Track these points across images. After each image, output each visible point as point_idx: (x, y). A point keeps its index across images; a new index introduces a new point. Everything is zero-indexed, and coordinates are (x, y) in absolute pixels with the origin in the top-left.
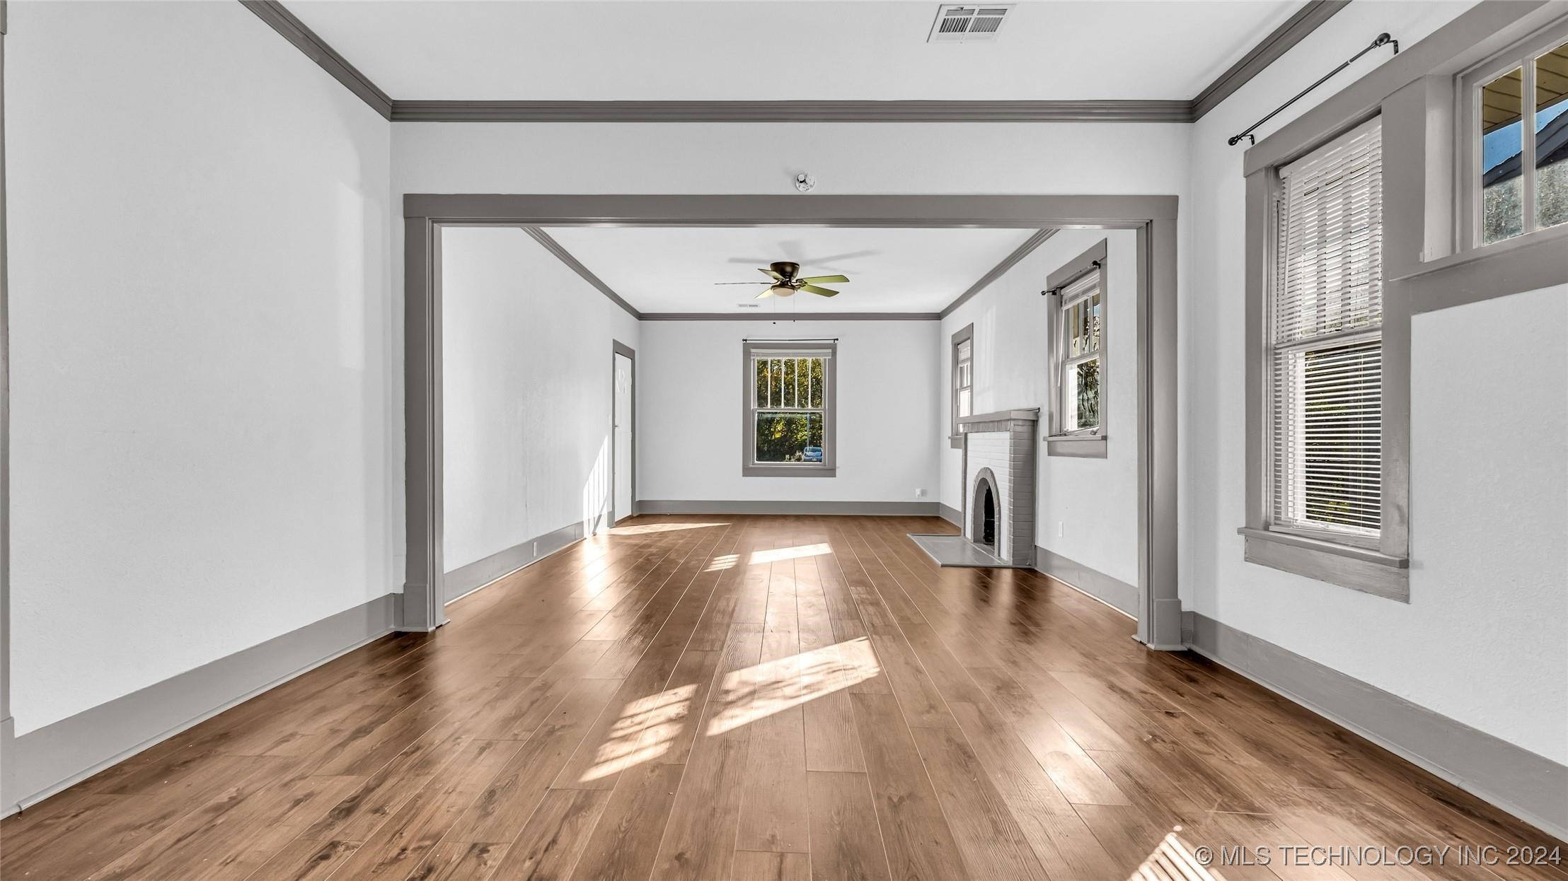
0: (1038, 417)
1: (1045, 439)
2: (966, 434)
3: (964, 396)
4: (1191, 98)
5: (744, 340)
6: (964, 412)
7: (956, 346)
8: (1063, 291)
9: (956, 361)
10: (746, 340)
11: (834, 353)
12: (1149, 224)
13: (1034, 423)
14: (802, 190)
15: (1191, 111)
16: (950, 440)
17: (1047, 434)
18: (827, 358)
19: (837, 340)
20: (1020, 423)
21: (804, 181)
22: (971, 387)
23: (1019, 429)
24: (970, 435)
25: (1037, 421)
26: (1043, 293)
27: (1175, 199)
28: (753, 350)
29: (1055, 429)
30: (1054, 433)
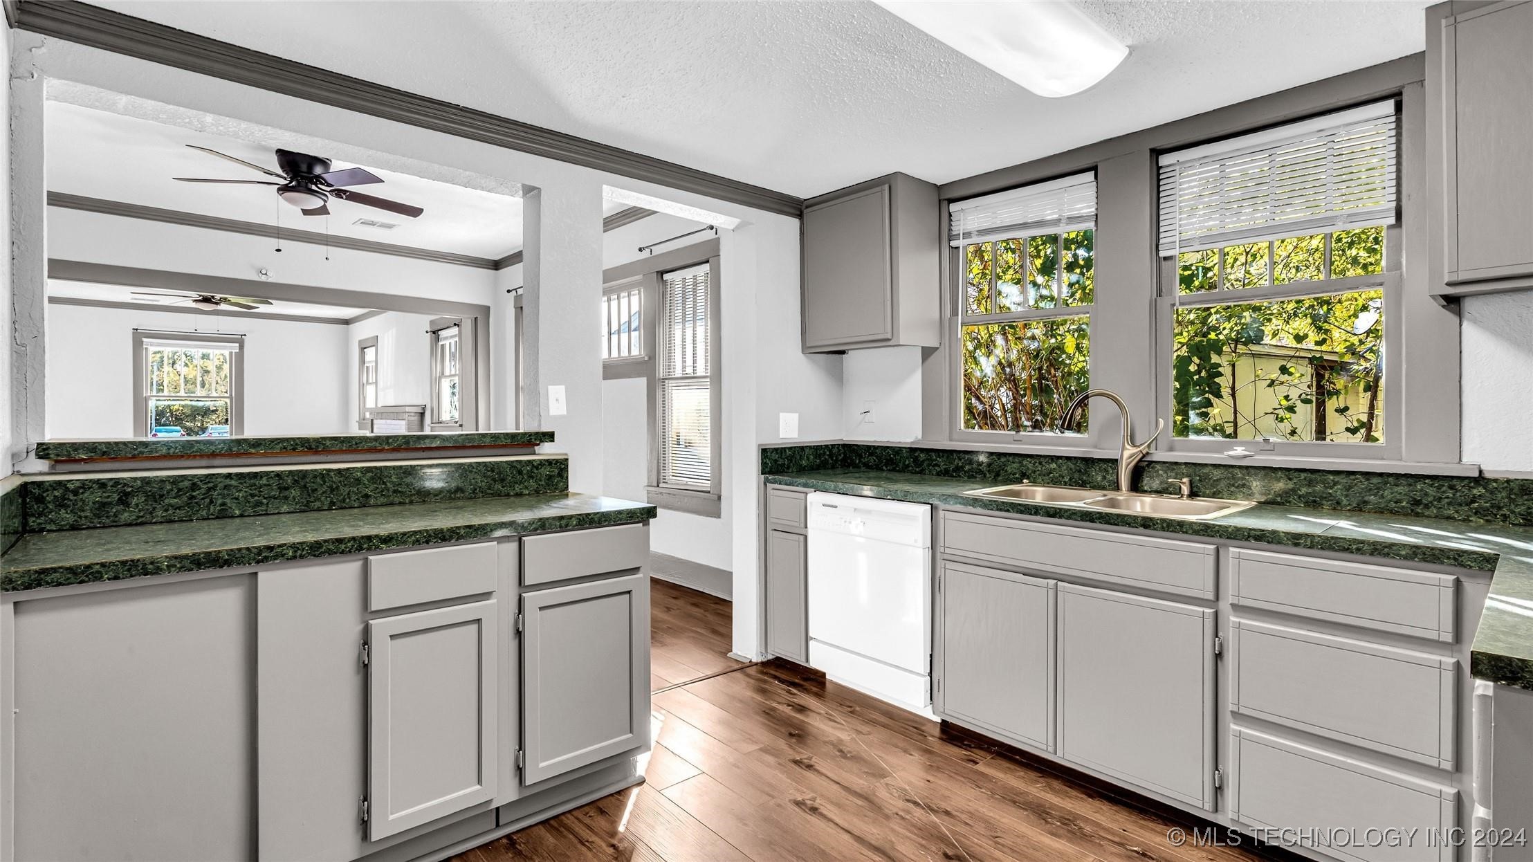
0: (424, 411)
1: (429, 425)
2: (372, 420)
3: (370, 391)
4: (496, 258)
5: (134, 329)
6: (370, 404)
7: (363, 349)
8: (439, 333)
9: (362, 361)
10: (137, 329)
11: (241, 347)
12: (476, 318)
13: (422, 415)
14: (263, 278)
15: (496, 265)
16: (357, 424)
17: (430, 423)
18: (234, 351)
19: (245, 335)
20: (413, 414)
21: (266, 274)
22: (376, 383)
23: (413, 418)
24: (375, 421)
25: (424, 413)
26: (427, 332)
27: (488, 308)
28: (144, 340)
29: (435, 419)
30: (434, 422)
